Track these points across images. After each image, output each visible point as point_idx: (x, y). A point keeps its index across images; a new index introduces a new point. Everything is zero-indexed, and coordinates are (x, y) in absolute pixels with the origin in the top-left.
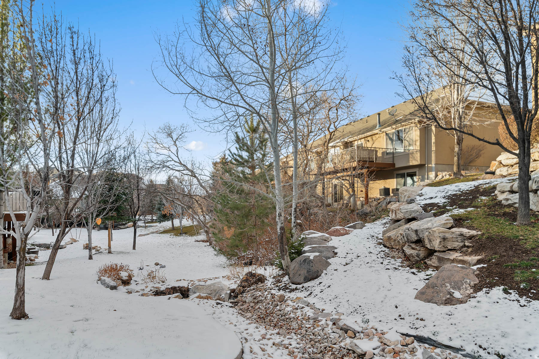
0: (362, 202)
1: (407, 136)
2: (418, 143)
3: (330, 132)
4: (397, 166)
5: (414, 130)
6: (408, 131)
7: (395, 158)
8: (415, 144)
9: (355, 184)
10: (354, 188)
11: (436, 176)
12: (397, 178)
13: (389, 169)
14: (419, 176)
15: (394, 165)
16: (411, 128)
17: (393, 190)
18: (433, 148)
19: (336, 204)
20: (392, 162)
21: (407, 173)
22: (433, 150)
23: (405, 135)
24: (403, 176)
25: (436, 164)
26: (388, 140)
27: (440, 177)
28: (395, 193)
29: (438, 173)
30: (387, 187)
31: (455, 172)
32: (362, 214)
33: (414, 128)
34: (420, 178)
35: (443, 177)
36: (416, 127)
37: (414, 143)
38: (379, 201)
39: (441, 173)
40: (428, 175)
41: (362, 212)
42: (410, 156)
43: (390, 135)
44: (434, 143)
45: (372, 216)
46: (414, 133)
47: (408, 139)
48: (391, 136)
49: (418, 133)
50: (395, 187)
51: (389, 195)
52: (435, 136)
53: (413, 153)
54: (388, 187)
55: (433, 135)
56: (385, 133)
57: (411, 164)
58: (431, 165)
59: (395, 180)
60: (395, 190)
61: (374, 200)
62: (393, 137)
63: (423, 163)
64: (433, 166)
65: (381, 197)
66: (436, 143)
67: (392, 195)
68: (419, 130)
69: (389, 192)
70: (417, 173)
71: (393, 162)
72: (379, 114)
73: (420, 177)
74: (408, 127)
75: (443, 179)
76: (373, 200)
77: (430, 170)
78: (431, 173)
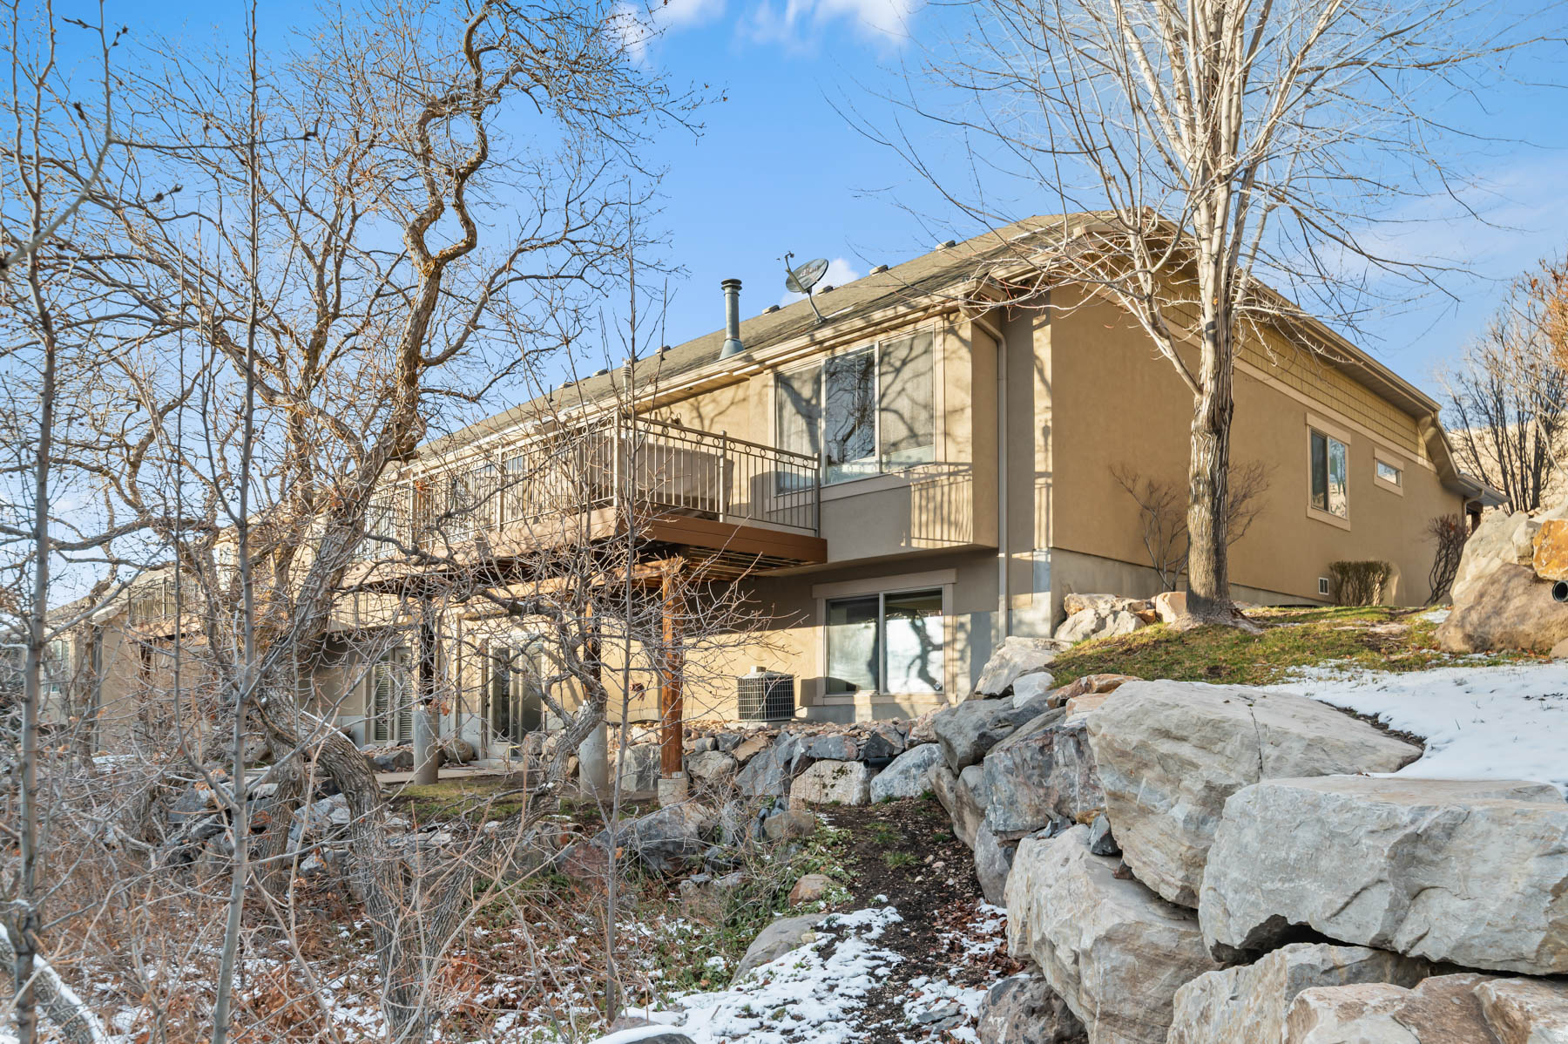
0: (646, 751)
1: (897, 387)
2: (963, 428)
3: (427, 257)
4: (838, 554)
5: (938, 355)
6: (904, 363)
7: (827, 511)
8: (946, 434)
9: (605, 648)
10: (597, 673)
11: (1060, 616)
12: (828, 623)
13: (792, 570)
14: (957, 612)
15: (819, 547)
16: (919, 347)
17: (809, 685)
18: (1043, 461)
19: (501, 748)
20: (810, 534)
21: (888, 597)
22: (1039, 468)
23: (888, 379)
24: (863, 610)
25: (1056, 550)
26: (789, 409)
27: (1083, 619)
28: (818, 700)
29: (1073, 601)
30: (779, 667)
31: (1200, 591)
32: (650, 852)
33: (939, 339)
34: (962, 626)
35: (1101, 623)
36: (951, 338)
37: (940, 423)
38: (742, 754)
39: (1084, 598)
40: (1009, 610)
41: (646, 834)
42: (916, 497)
43: (796, 385)
44: (1045, 431)
45: (720, 869)
46: (939, 369)
47: (903, 404)
48: (807, 392)
49: (963, 367)
50: (819, 673)
51: (792, 713)
52: (1054, 391)
53: (930, 482)
54: (788, 673)
55: (1038, 386)
56: (768, 376)
57: (919, 544)
58: (1026, 556)
59: (820, 630)
60: (822, 689)
61: (716, 747)
62: (817, 393)
63: (987, 541)
64: (1042, 557)
65: (751, 726)
66: (1056, 431)
67: (802, 713)
68: (965, 354)
69: (792, 700)
70: (947, 598)
71: (818, 531)
72: (735, 285)
73: (966, 619)
74: (904, 334)
75: (1104, 635)
76: (709, 742)
77: (1027, 580)
78: (1023, 599)
